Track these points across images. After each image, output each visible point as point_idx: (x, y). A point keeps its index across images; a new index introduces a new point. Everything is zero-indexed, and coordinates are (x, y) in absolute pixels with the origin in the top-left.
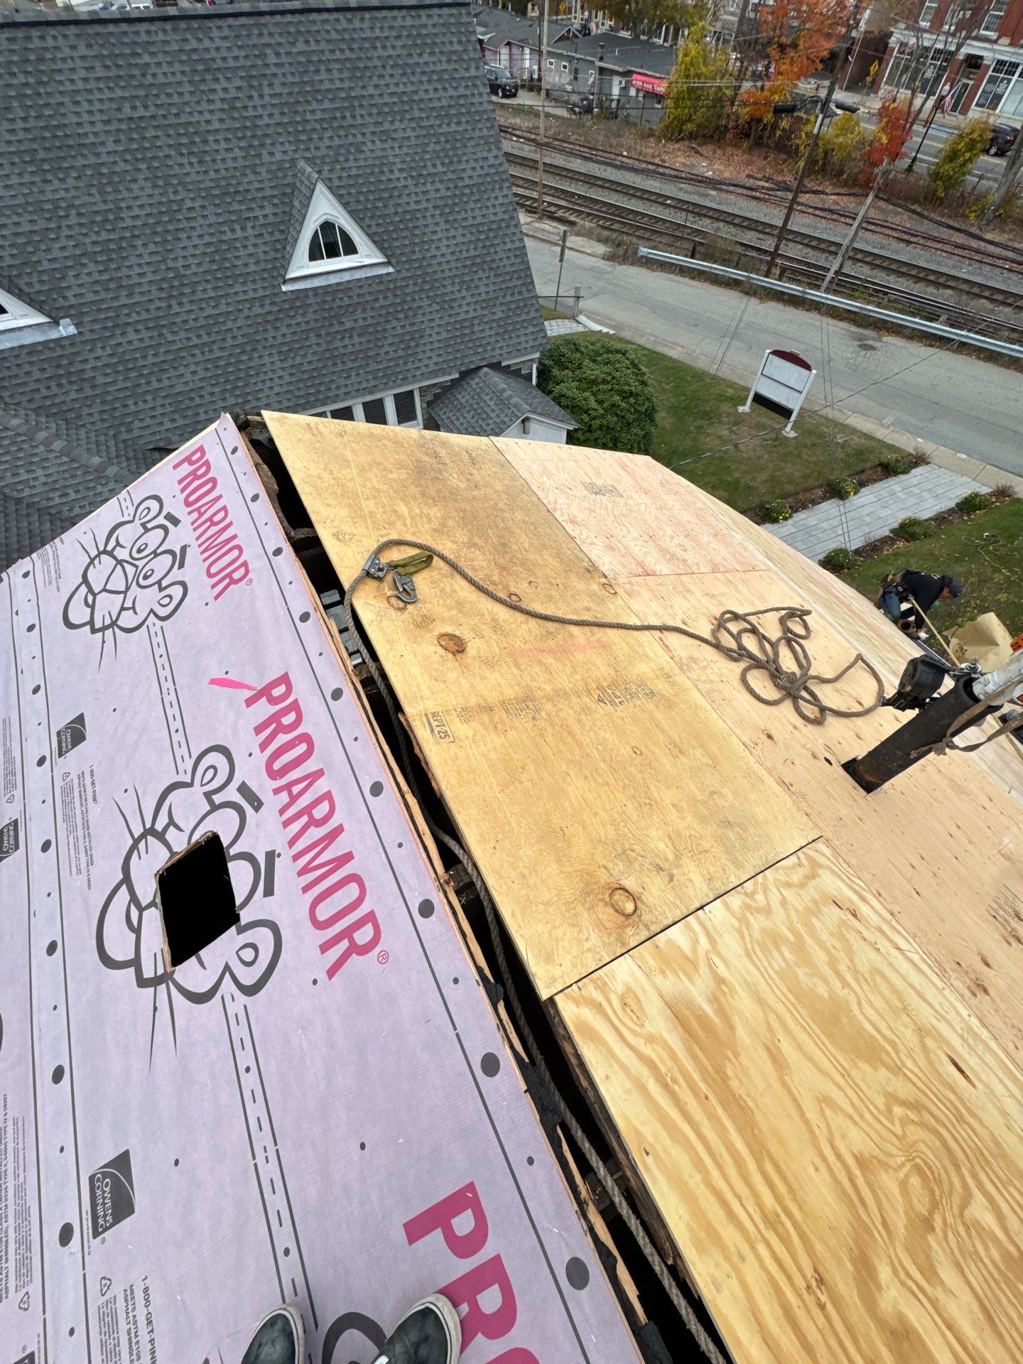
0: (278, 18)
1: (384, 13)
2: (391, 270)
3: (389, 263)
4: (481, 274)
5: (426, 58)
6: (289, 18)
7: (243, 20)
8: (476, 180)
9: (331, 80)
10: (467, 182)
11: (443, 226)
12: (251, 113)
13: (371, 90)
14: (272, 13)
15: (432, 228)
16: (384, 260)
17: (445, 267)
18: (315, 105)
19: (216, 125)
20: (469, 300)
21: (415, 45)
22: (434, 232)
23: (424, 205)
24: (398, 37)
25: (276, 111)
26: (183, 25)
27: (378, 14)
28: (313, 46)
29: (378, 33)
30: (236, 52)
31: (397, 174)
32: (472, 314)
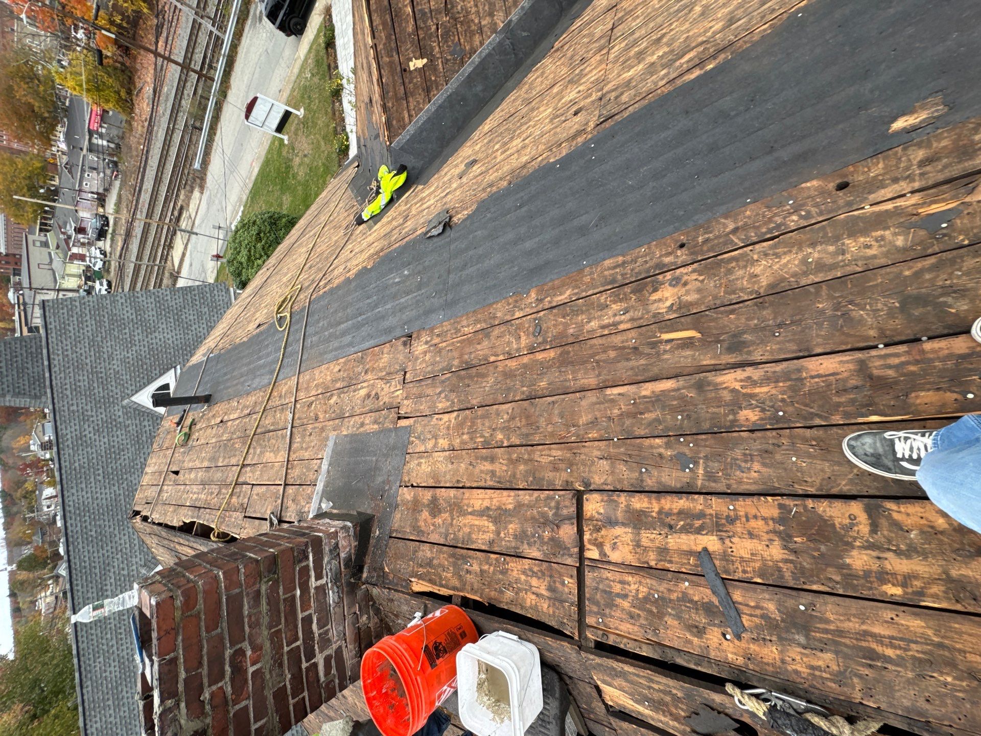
0: (56, 401)
1: (50, 347)
2: (178, 367)
3: (175, 367)
4: (183, 317)
5: (71, 328)
6: (55, 396)
7: (58, 418)
8: (133, 311)
9: (84, 380)
10: (134, 316)
11: (157, 334)
12: (100, 422)
13: (88, 361)
14: (54, 404)
15: (158, 341)
16: (173, 370)
17: (178, 337)
18: (96, 391)
19: (106, 440)
20: (197, 326)
21: (65, 333)
22: (160, 340)
23: (145, 343)
24: (62, 342)
25: (99, 411)
26: (61, 446)
27: (51, 350)
28: (68, 386)
29: (60, 352)
30: (72, 424)
31: (130, 355)
32: (205, 326)
